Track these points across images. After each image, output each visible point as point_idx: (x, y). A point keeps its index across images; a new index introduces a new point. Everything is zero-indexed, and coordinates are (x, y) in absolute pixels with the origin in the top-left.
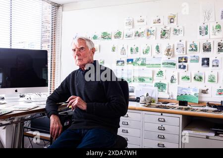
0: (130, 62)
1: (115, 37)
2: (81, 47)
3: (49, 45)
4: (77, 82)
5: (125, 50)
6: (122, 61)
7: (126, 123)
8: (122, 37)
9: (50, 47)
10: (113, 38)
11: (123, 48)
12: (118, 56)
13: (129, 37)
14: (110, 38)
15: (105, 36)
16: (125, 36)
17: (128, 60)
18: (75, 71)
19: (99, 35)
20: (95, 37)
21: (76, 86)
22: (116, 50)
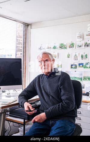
0: (81, 66)
1: (70, 47)
2: (46, 59)
3: (21, 54)
4: (42, 83)
5: (77, 57)
6: (75, 65)
7: (79, 112)
8: (75, 47)
9: (22, 54)
10: (68, 47)
11: (76, 55)
12: (72, 61)
13: (80, 46)
14: (66, 48)
15: (62, 47)
16: (77, 46)
17: (80, 64)
18: (40, 75)
19: (58, 46)
20: (55, 48)
21: (42, 86)
22: (70, 57)
